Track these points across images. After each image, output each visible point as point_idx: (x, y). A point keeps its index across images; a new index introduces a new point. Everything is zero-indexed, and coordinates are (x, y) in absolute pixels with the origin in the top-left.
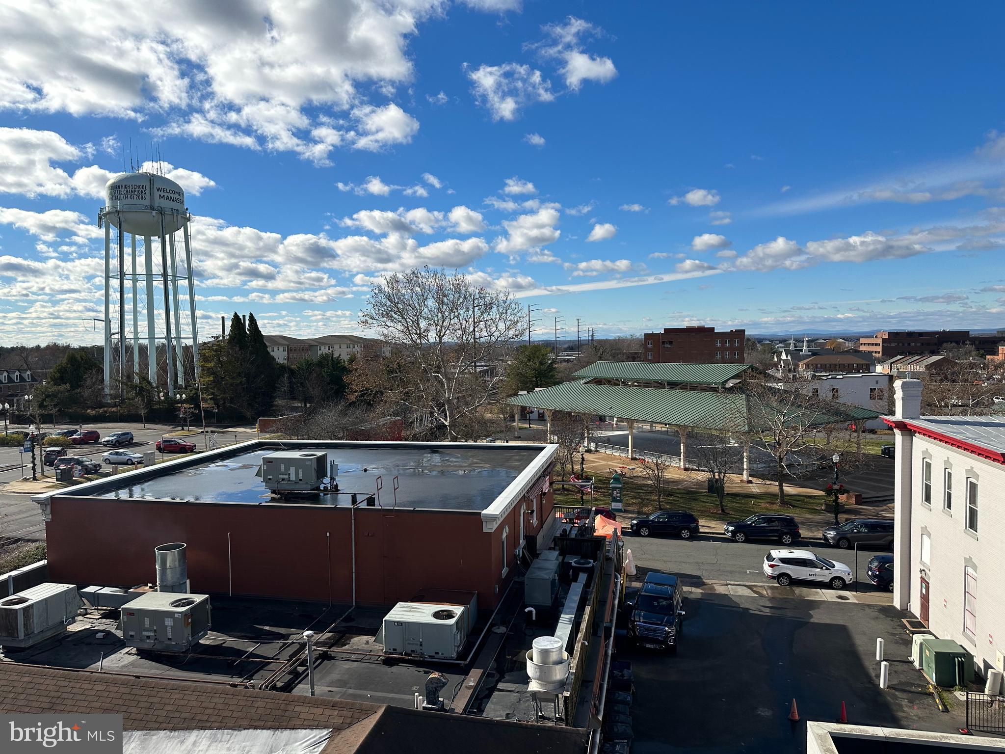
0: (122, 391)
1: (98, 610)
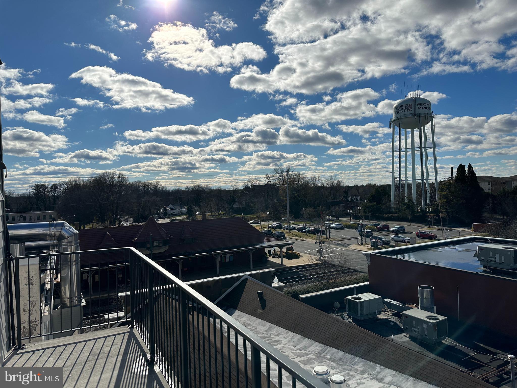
0: (400, 206)
1: (391, 311)
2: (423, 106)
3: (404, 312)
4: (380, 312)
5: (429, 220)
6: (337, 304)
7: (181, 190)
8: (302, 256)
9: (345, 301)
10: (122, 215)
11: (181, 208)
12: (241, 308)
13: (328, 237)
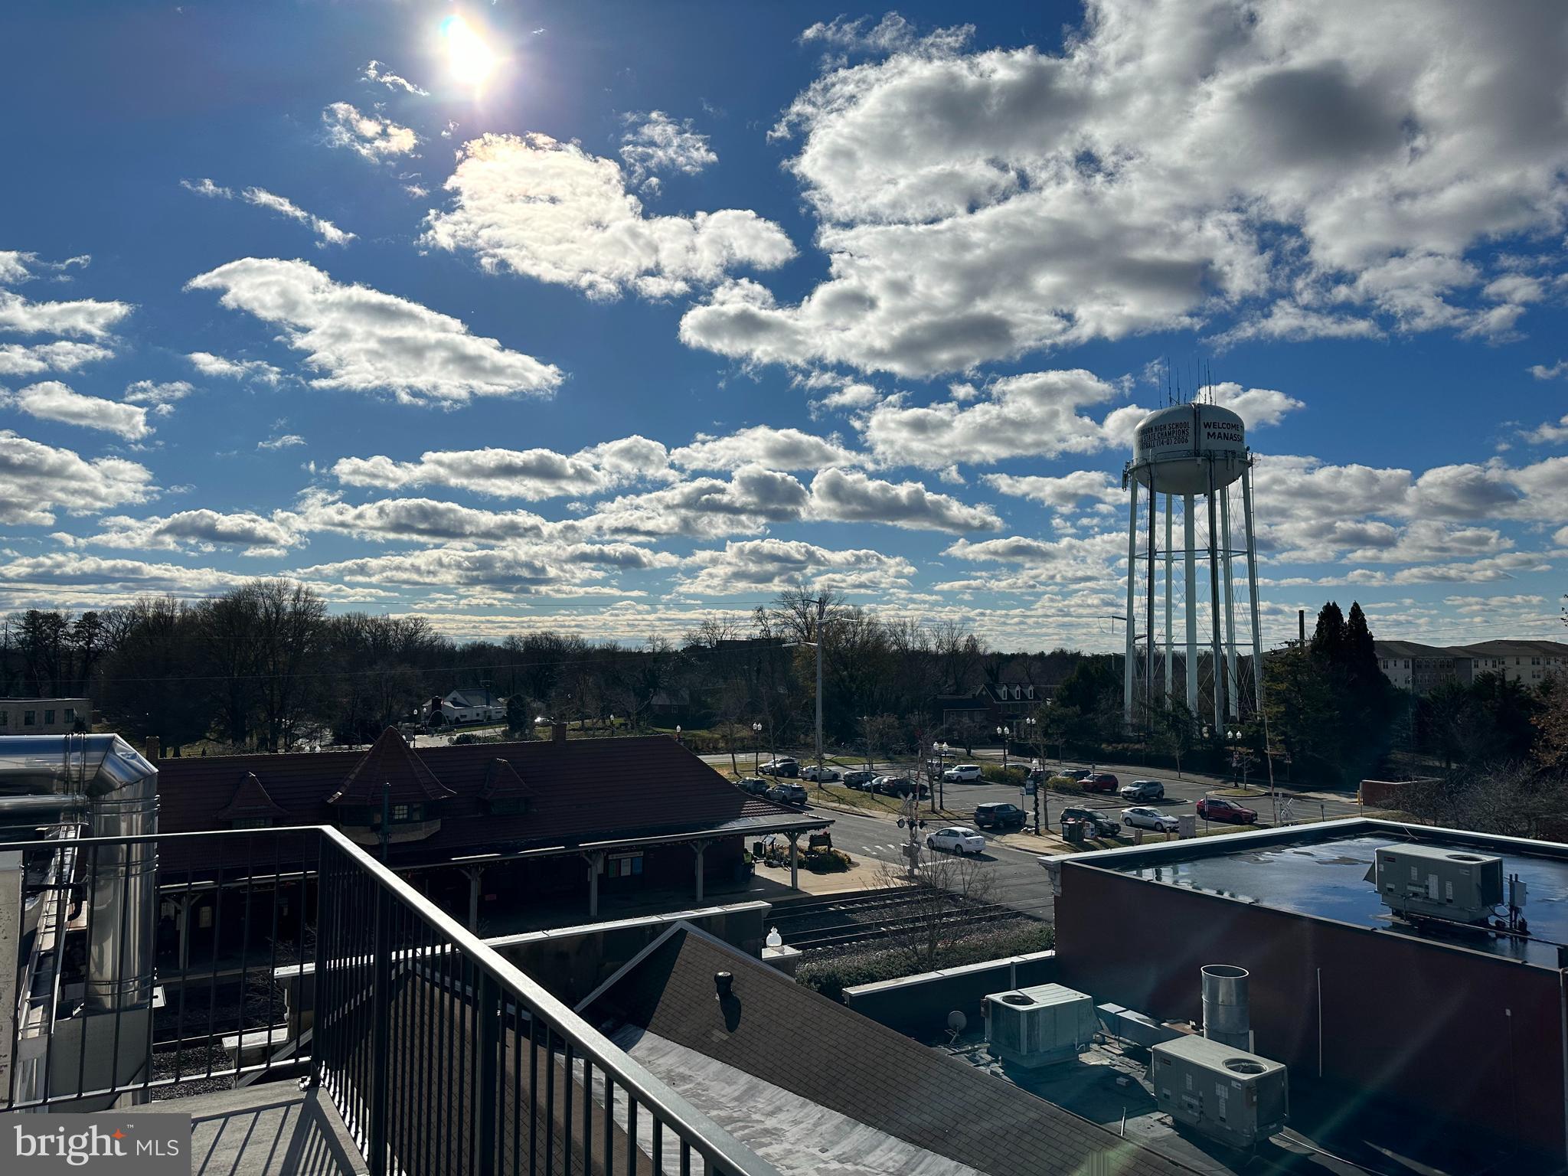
0: (1149, 721)
1: (1120, 1041)
2: (1222, 431)
3: (1159, 1046)
4: (1087, 1044)
5: (1234, 765)
6: (958, 1018)
7: (491, 646)
8: (857, 865)
9: (982, 1009)
10: (297, 717)
11: (488, 704)
12: (661, 1024)
13: (937, 807)
